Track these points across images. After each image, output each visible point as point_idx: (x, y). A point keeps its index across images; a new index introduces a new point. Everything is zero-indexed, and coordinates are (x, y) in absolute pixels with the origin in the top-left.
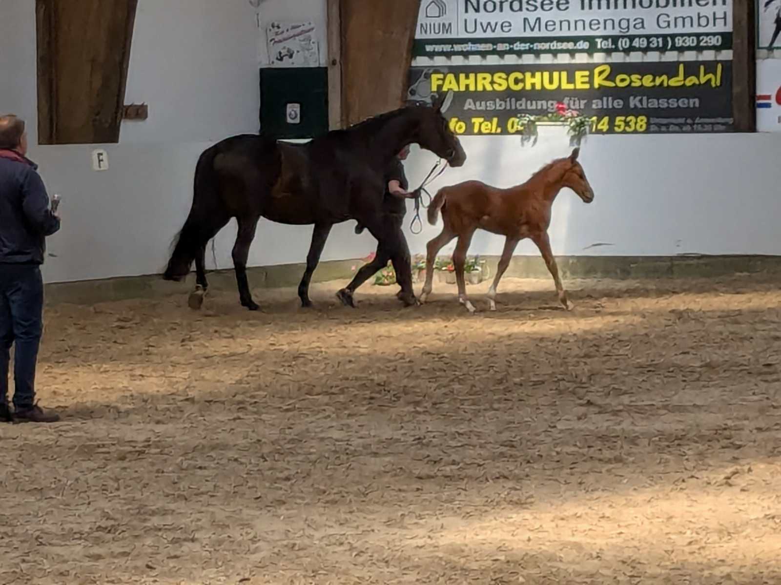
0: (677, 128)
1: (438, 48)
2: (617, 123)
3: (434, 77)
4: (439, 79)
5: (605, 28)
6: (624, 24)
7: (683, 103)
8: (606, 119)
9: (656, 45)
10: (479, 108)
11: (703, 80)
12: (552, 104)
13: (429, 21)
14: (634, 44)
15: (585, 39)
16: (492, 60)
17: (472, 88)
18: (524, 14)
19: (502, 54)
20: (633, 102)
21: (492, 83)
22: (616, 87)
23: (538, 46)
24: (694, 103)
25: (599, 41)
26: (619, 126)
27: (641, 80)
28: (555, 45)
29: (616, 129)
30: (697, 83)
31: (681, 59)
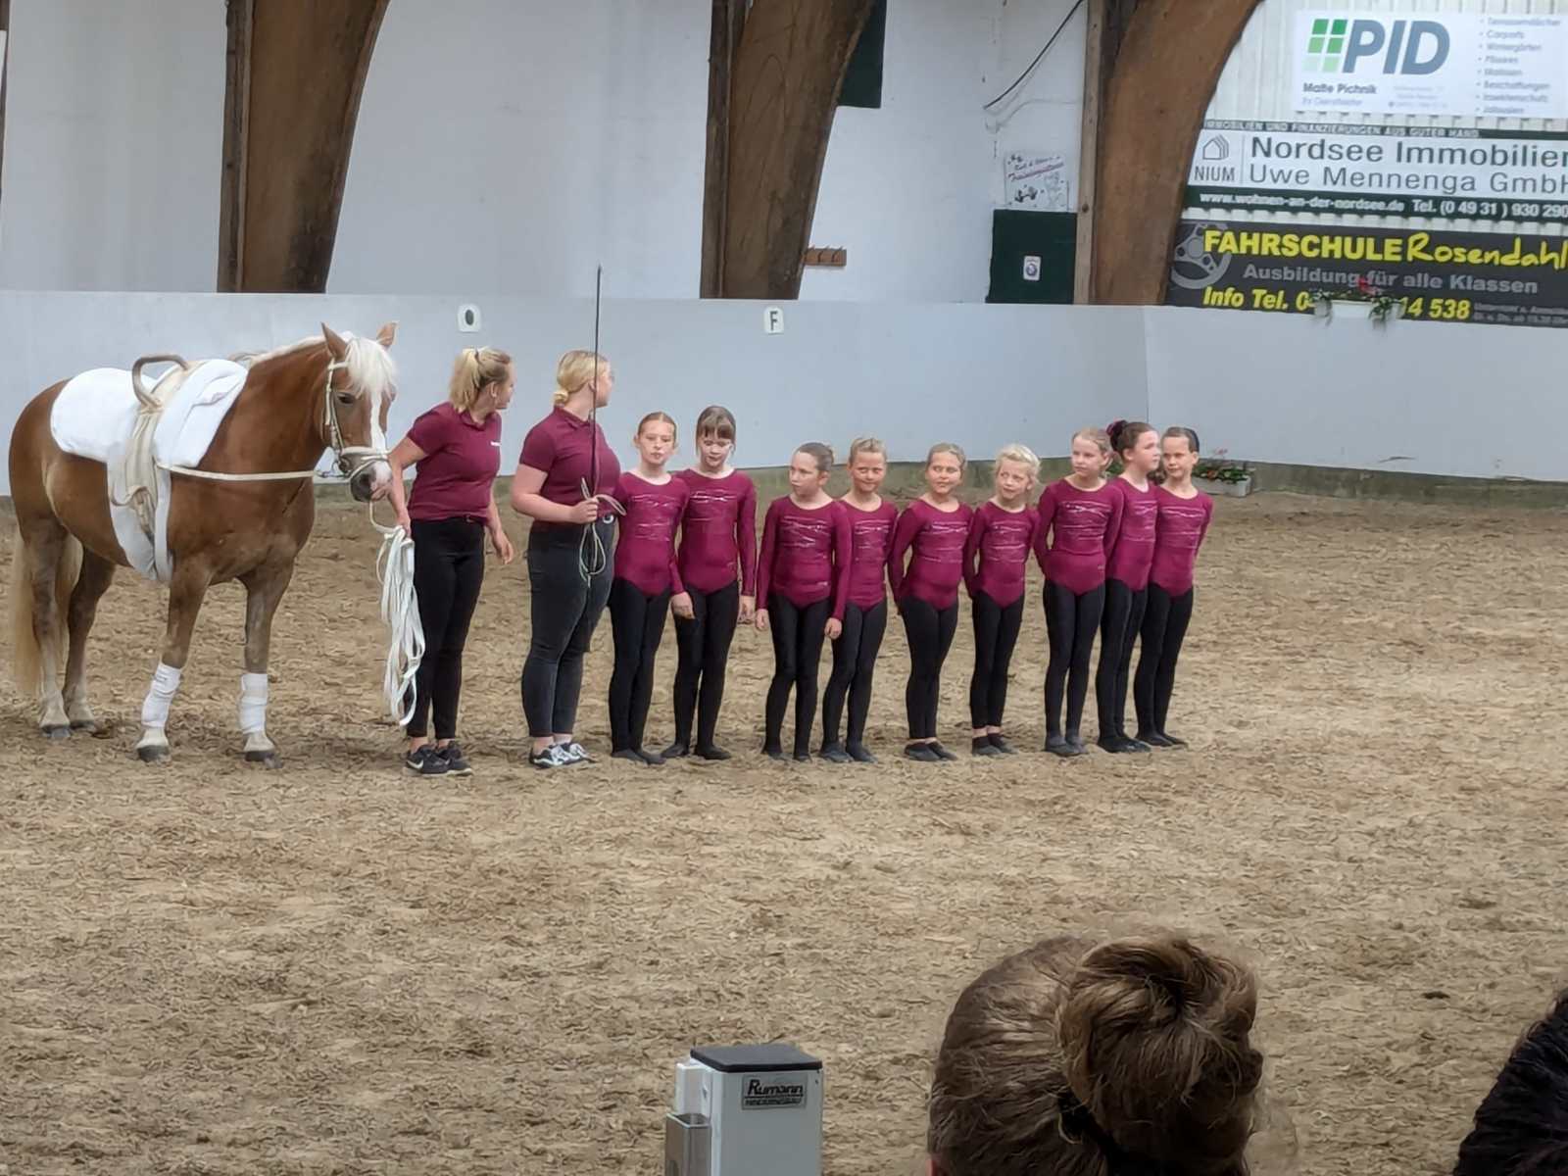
0: (1506, 318)
1: (1216, 198)
2: (1432, 307)
3: (1209, 234)
4: (1214, 237)
5: (1425, 186)
6: (1450, 183)
7: (1517, 287)
8: (1419, 302)
9: (1487, 212)
10: (1262, 277)
11: (1544, 259)
12: (1353, 278)
13: (1206, 164)
14: (1460, 209)
15: (1400, 198)
16: (1283, 218)
17: (1255, 251)
18: (1326, 162)
19: (1295, 210)
20: (1455, 282)
21: (1281, 246)
22: (1435, 262)
23: (1339, 204)
24: (1531, 288)
25: (1416, 202)
26: (1435, 311)
27: (1466, 254)
28: (1362, 204)
29: (1432, 314)
30: (1537, 262)
31: (1519, 232)
